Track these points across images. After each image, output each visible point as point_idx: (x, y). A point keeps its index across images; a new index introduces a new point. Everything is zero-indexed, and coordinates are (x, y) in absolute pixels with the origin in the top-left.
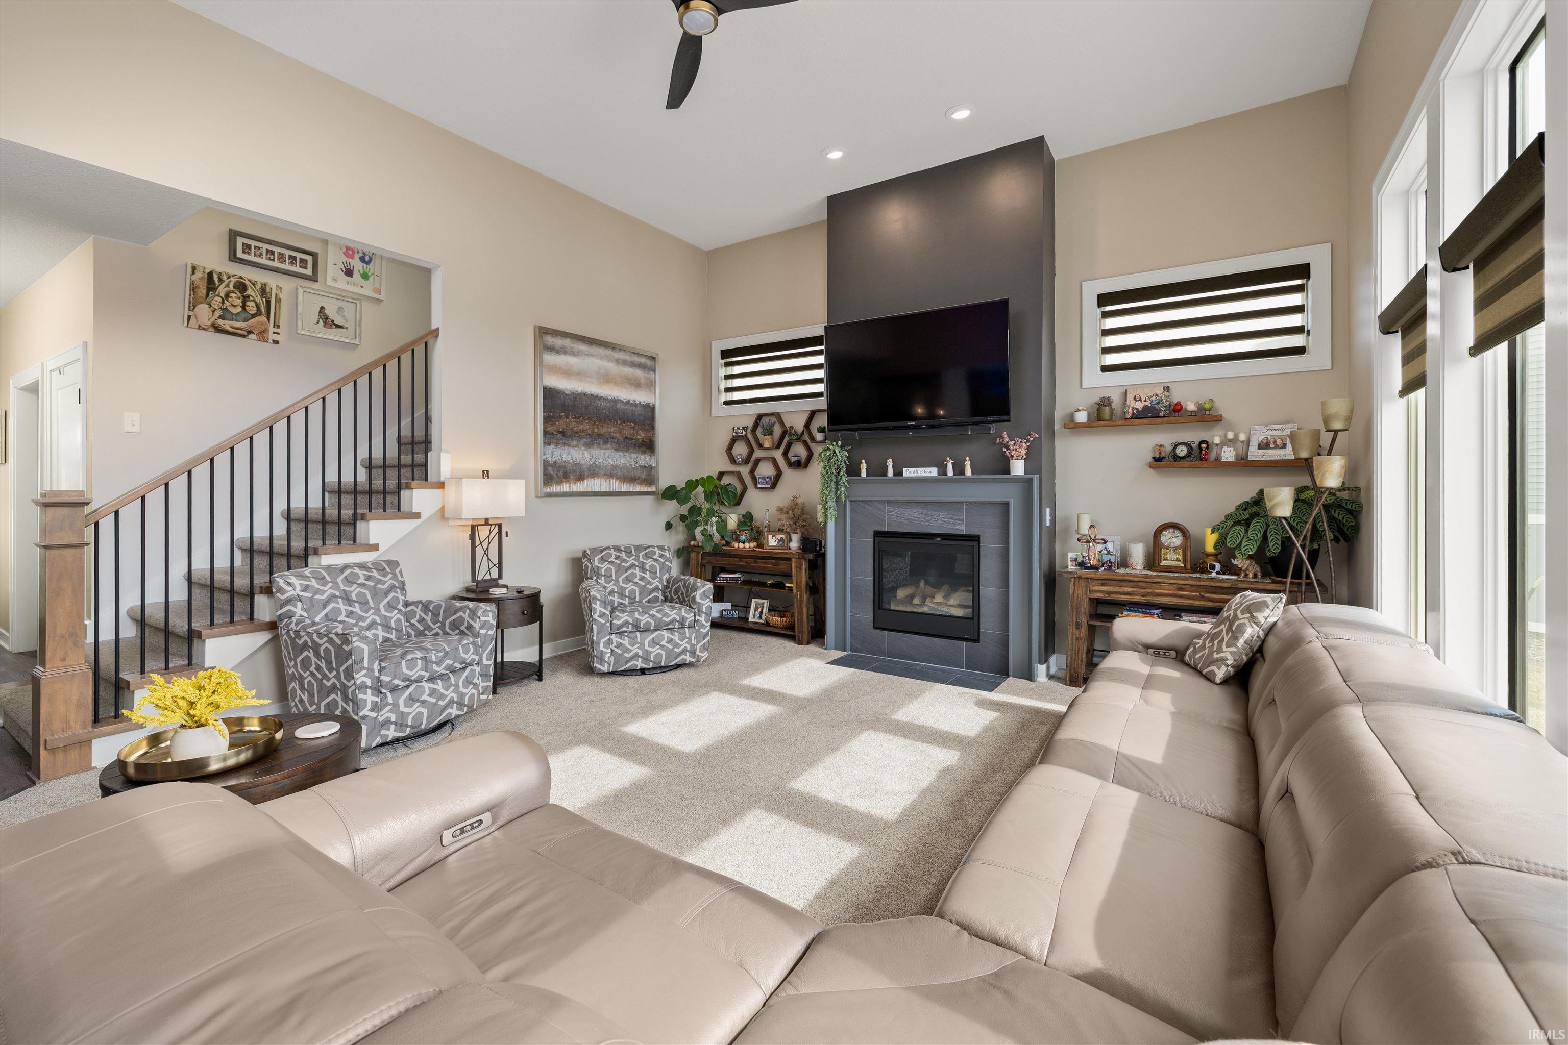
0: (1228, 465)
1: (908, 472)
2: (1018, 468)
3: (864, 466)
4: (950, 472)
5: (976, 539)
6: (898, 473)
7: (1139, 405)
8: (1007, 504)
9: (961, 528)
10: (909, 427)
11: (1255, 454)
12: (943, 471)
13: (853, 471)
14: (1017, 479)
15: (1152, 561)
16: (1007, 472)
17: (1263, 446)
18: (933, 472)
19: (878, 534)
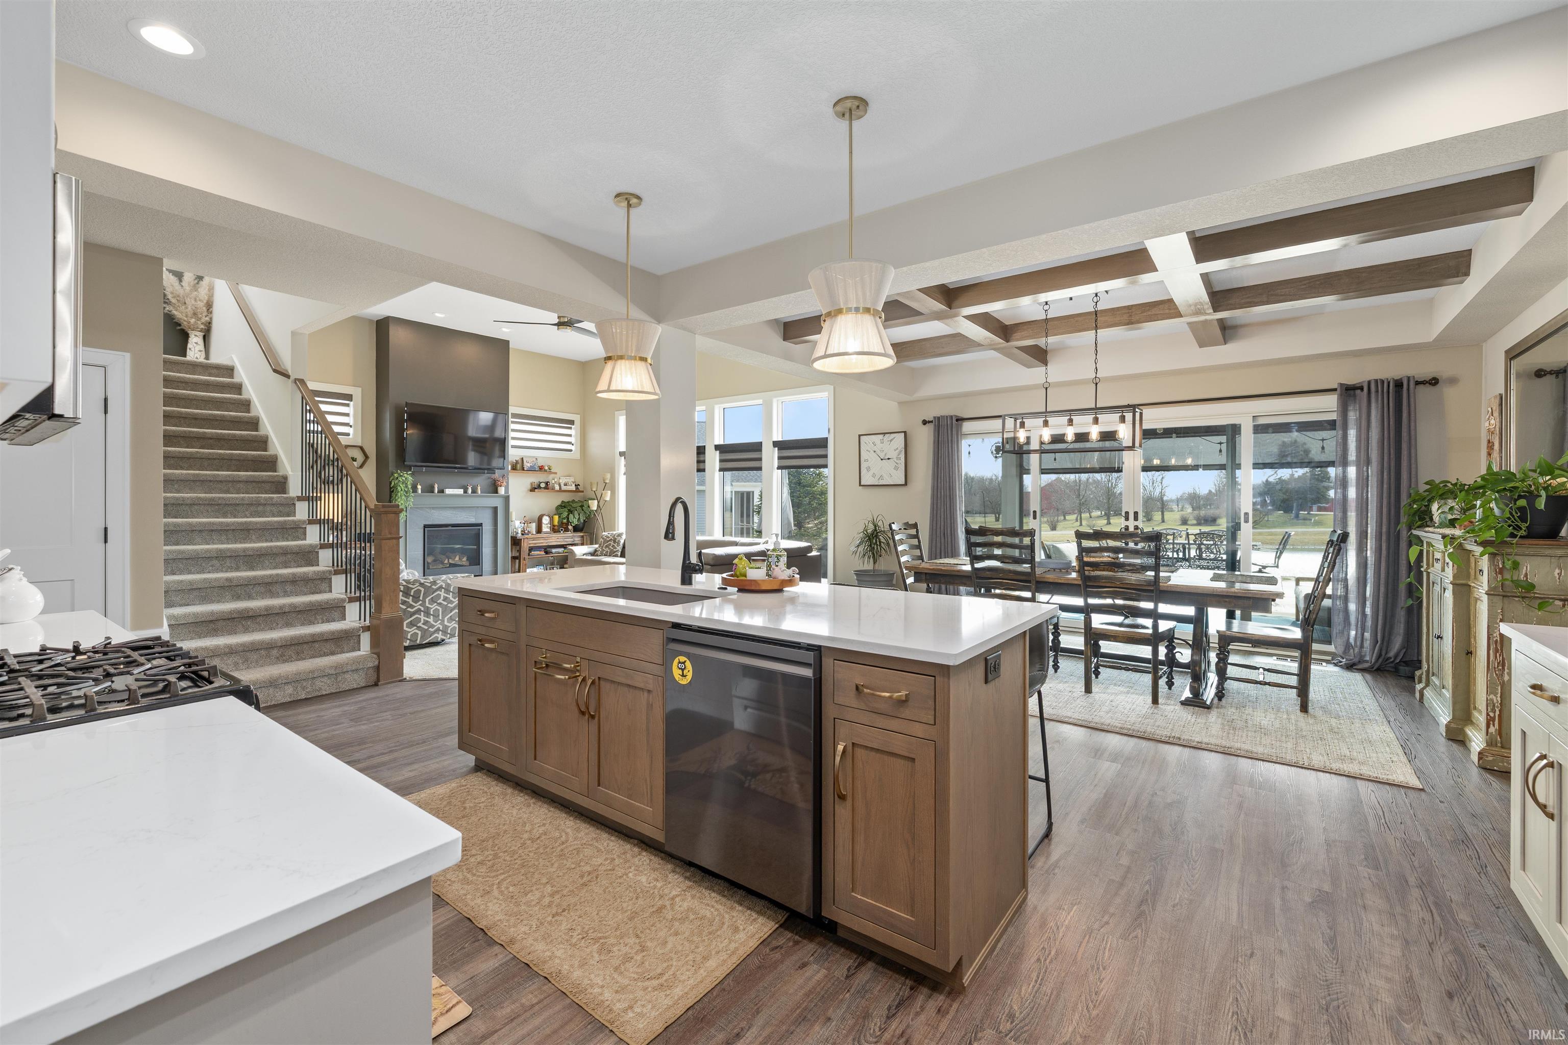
0: (557, 491)
1: (448, 491)
2: (502, 491)
3: (419, 487)
4: (470, 491)
5: (481, 525)
6: (441, 491)
7: (529, 465)
8: (495, 509)
9: (472, 520)
10: (456, 468)
11: (564, 488)
12: (465, 492)
13: (415, 489)
14: (502, 496)
15: (539, 530)
16: (496, 492)
17: (565, 485)
18: (461, 491)
19: (425, 526)
